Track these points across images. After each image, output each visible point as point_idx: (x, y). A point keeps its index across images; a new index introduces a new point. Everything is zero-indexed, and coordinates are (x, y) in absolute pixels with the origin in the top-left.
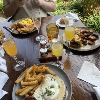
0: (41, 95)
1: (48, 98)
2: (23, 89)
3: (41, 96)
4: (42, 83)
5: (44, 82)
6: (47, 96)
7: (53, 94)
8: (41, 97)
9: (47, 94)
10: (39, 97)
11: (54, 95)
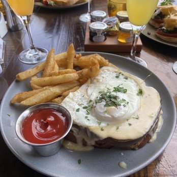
0: (83, 106)
1: (106, 112)
2: (34, 91)
3: (85, 108)
4: (89, 81)
5: (95, 81)
6: (103, 107)
7: (122, 104)
8: (85, 110)
9: (104, 103)
10: (78, 110)
11: (124, 106)
